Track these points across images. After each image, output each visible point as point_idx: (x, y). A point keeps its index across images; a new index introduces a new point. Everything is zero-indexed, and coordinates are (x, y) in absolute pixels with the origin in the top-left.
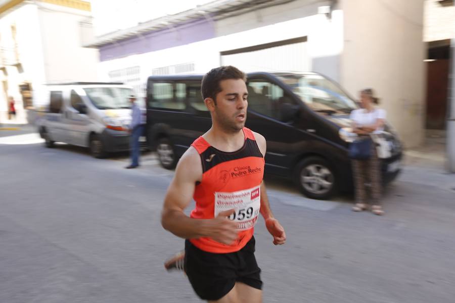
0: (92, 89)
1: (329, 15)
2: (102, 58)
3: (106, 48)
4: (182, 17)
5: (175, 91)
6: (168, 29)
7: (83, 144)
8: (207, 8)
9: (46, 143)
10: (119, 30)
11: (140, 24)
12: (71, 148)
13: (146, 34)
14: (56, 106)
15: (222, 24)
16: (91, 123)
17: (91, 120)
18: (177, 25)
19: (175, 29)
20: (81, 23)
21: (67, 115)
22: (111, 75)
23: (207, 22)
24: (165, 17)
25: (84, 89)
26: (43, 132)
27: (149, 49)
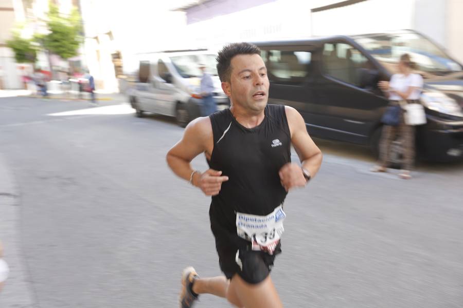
0: (179, 57)
2: (189, 21)
3: (193, 11)
7: (170, 114)
9: (137, 113)
12: (157, 118)
14: (144, 75)
16: (177, 92)
17: (177, 90)
21: (155, 85)
25: (170, 58)
26: (133, 102)
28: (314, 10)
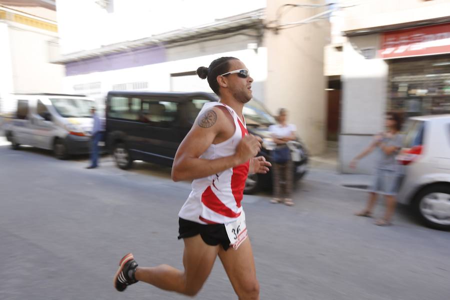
0: (58, 100)
1: (256, 50)
2: (68, 73)
3: (72, 65)
4: (139, 43)
5: (130, 104)
6: (126, 52)
7: (47, 147)
8: (159, 37)
9: (13, 146)
10: (84, 51)
11: (103, 46)
12: (36, 150)
13: (107, 55)
14: (22, 113)
15: (172, 51)
16: (55, 129)
18: (135, 50)
19: (132, 53)
20: (49, 42)
21: (33, 121)
22: (75, 88)
23: (159, 49)
24: (124, 42)
25: (50, 99)
26: (9, 136)
27: (109, 68)
28: (173, 75)
